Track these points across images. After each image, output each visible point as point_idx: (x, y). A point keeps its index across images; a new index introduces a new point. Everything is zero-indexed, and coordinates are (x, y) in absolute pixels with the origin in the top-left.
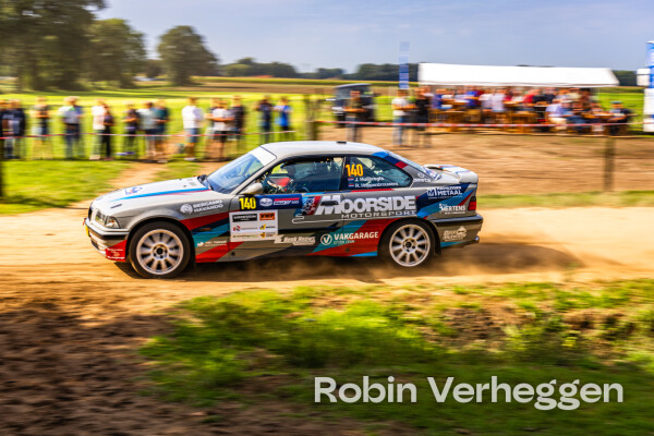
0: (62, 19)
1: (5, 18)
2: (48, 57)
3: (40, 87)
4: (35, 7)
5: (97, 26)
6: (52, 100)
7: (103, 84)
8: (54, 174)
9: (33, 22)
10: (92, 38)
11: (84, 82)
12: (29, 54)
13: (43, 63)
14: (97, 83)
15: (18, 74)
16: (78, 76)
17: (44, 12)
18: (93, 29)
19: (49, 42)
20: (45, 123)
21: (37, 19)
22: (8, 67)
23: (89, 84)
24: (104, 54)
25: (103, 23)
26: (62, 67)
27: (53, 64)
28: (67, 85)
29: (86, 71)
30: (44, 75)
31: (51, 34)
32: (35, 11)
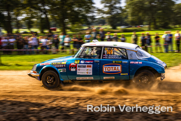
0: (164, 5)
1: (146, 6)
2: (159, 18)
3: (157, 28)
4: (155, 1)
5: (176, 6)
6: (160, 32)
7: (177, 26)
8: (163, 57)
9: (155, 6)
10: (174, 10)
11: (171, 26)
12: (153, 18)
13: (157, 20)
14: (175, 26)
15: (149, 24)
16: (169, 24)
17: (158, 3)
18: (174, 7)
19: (160, 13)
20: (157, 41)
21: (156, 5)
22: (146, 22)
23: (173, 26)
24: (178, 16)
25: (178, 5)
26: (164, 21)
27: (161, 20)
28: (165, 27)
29: (172, 22)
30: (158, 24)
31: (160, 10)
32: (155, 3)
